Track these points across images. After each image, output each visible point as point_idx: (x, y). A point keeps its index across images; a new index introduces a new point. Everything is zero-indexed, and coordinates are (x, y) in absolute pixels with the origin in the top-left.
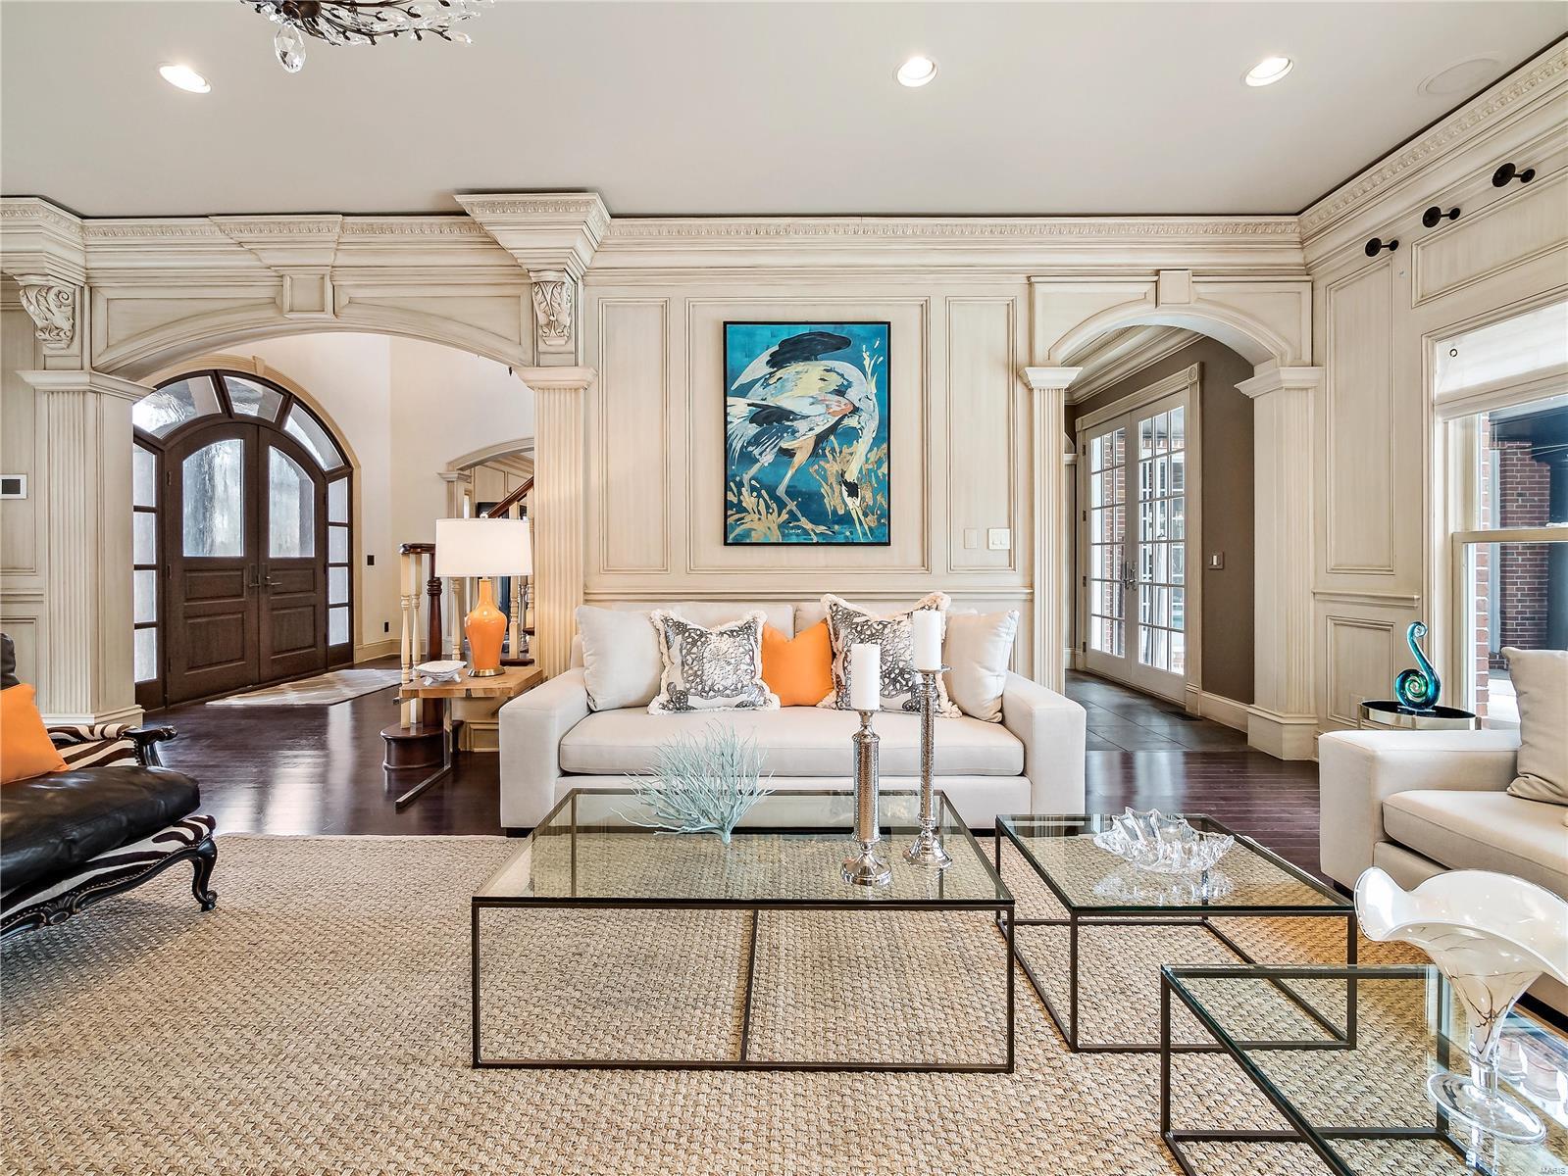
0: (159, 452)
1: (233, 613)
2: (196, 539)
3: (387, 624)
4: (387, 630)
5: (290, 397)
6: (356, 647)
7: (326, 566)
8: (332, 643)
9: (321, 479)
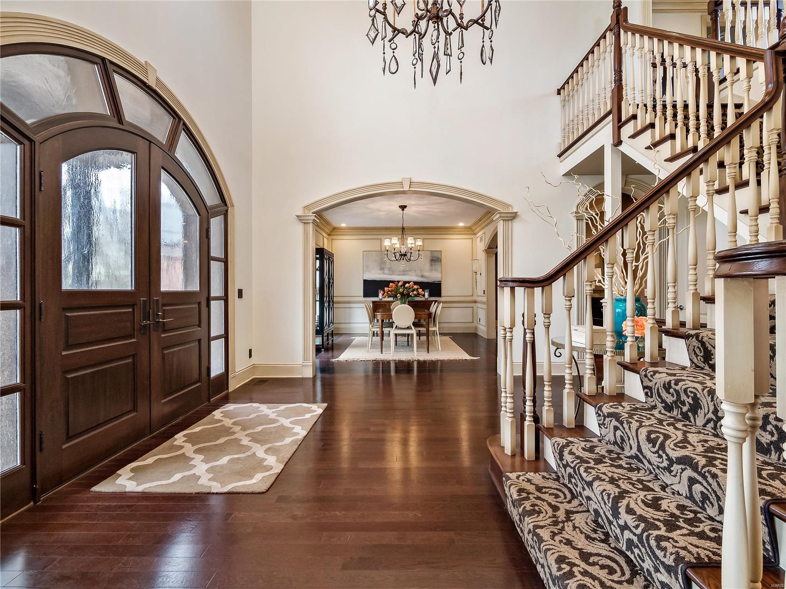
0: (27, 143)
1: (121, 359)
2: (78, 267)
3: (250, 351)
4: (250, 356)
5: (179, 122)
6: (230, 376)
7: (209, 300)
8: (213, 374)
9: (205, 213)
